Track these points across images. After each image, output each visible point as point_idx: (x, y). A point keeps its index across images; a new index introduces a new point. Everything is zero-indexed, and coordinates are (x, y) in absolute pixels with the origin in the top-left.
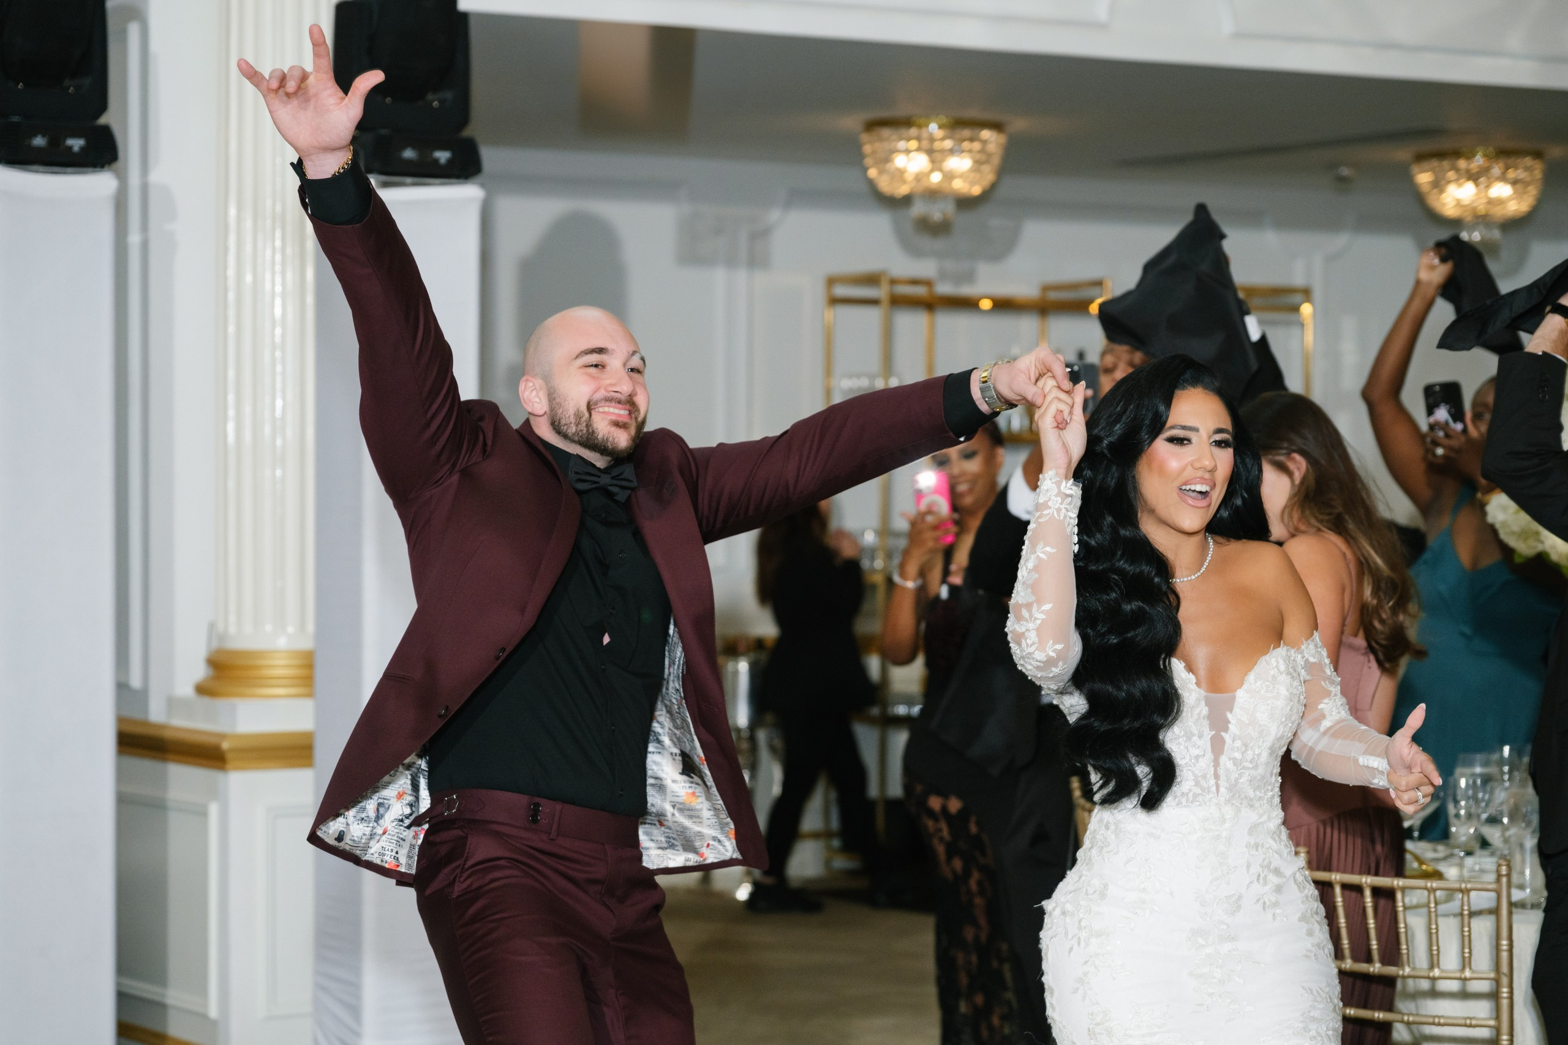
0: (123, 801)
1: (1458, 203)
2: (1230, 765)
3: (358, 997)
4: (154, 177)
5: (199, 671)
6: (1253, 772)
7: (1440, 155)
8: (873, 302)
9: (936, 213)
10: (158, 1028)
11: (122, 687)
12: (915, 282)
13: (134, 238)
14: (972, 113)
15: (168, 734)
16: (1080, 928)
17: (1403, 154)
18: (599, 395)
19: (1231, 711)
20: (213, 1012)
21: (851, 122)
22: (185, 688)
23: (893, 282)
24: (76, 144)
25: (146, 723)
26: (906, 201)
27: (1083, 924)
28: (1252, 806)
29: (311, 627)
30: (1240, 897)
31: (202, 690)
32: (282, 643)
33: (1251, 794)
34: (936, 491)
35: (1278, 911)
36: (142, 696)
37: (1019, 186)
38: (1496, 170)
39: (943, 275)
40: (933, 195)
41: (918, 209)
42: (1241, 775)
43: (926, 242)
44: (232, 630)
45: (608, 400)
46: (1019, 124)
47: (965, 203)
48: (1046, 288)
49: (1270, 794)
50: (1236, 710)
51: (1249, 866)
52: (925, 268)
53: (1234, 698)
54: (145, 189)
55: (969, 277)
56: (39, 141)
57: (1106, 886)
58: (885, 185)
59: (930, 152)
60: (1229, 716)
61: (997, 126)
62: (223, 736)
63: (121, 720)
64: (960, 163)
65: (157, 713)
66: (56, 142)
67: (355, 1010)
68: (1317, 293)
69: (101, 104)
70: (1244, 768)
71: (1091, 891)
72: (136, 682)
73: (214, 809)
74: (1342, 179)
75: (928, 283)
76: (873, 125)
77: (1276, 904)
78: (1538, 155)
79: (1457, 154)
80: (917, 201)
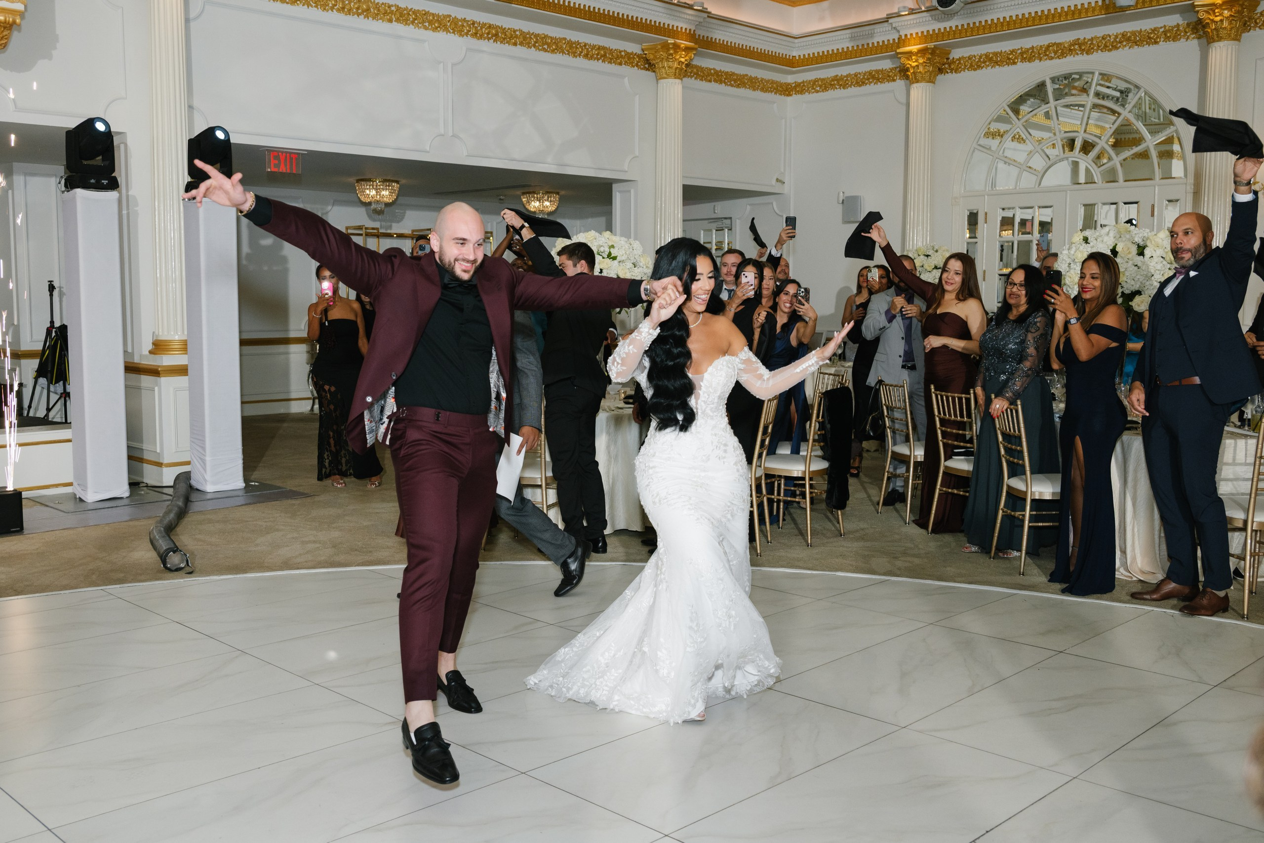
0: (127, 387)
1: (534, 207)
2: (703, 404)
3: (205, 444)
4: (130, 193)
5: (150, 347)
6: (712, 406)
7: (529, 193)
8: (361, 235)
9: (379, 207)
10: (142, 457)
11: (125, 352)
12: (373, 229)
13: (125, 212)
14: (388, 178)
15: (141, 366)
16: (646, 467)
17: (519, 192)
18: (461, 257)
19: (702, 381)
20: (158, 451)
21: (352, 180)
22: (145, 352)
23: (366, 228)
24: (105, 182)
25: (134, 363)
26: (370, 204)
27: (647, 465)
28: (713, 419)
29: (186, 333)
30: (709, 456)
31: (151, 352)
32: (177, 338)
33: (711, 414)
34: (328, 289)
35: (725, 460)
36: (132, 354)
37: (403, 200)
38: (546, 198)
39: (381, 227)
40: (378, 202)
41: (373, 206)
42: (707, 407)
43: (377, 217)
44: (160, 334)
45: (464, 260)
46: (403, 181)
47: (387, 205)
48: (413, 231)
49: (721, 413)
50: (704, 381)
51: (712, 443)
52: (377, 225)
53: (703, 376)
54: (128, 196)
55: (390, 227)
56: (93, 181)
57: (655, 453)
58: (363, 199)
59: (376, 189)
60: (701, 383)
61: (397, 182)
62: (159, 366)
63: (125, 362)
64: (385, 193)
65: (137, 360)
66: (98, 182)
67: (204, 448)
68: (494, 234)
69: (113, 170)
70: (708, 404)
71: (650, 454)
72: (130, 350)
73: (156, 389)
74: (500, 199)
75: (377, 229)
76: (358, 181)
77: (724, 458)
78: (558, 193)
79: (534, 193)
80: (373, 204)
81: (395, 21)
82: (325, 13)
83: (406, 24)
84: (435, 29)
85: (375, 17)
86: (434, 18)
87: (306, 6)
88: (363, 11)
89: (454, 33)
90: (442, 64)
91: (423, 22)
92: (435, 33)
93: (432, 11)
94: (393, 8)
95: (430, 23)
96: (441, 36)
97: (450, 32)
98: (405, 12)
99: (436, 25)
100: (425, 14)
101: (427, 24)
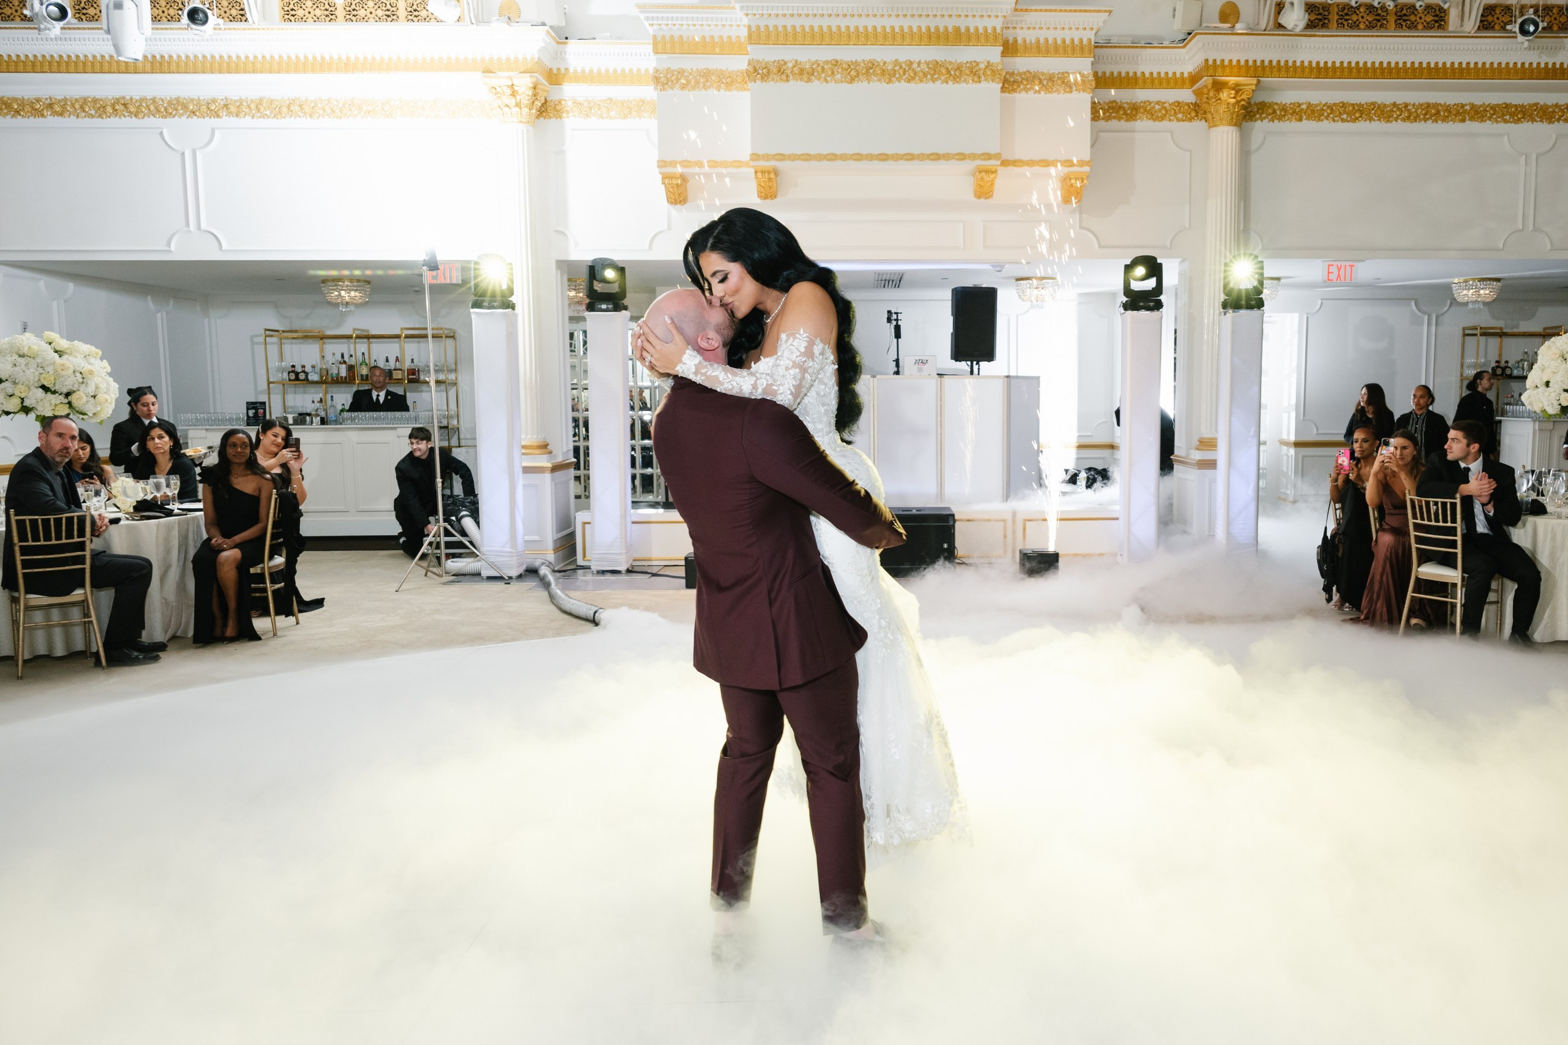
8: (1475, 335)
23: (1481, 328)
58: (1458, 299)
75: (1500, 328)
80: (1470, 304)
81: (1469, 120)
82: (1389, 124)
83: (1482, 121)
84: (1518, 121)
85: (1445, 119)
86: (1517, 109)
87: (1368, 121)
88: (1432, 116)
89: (1541, 121)
90: (1524, 156)
91: (1504, 115)
92: (1517, 125)
93: (1514, 103)
94: (1468, 108)
95: (1512, 115)
96: (1526, 127)
97: (1537, 121)
98: (1481, 109)
99: (1519, 116)
100: (1505, 108)
101: (1507, 117)
